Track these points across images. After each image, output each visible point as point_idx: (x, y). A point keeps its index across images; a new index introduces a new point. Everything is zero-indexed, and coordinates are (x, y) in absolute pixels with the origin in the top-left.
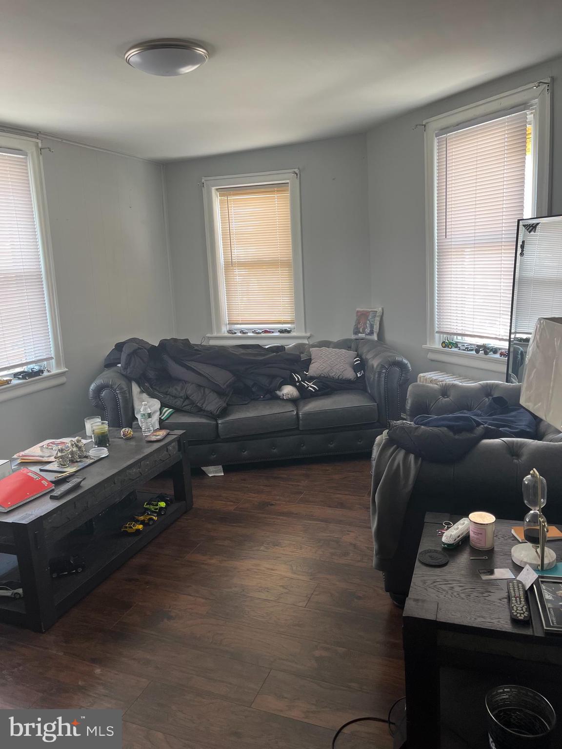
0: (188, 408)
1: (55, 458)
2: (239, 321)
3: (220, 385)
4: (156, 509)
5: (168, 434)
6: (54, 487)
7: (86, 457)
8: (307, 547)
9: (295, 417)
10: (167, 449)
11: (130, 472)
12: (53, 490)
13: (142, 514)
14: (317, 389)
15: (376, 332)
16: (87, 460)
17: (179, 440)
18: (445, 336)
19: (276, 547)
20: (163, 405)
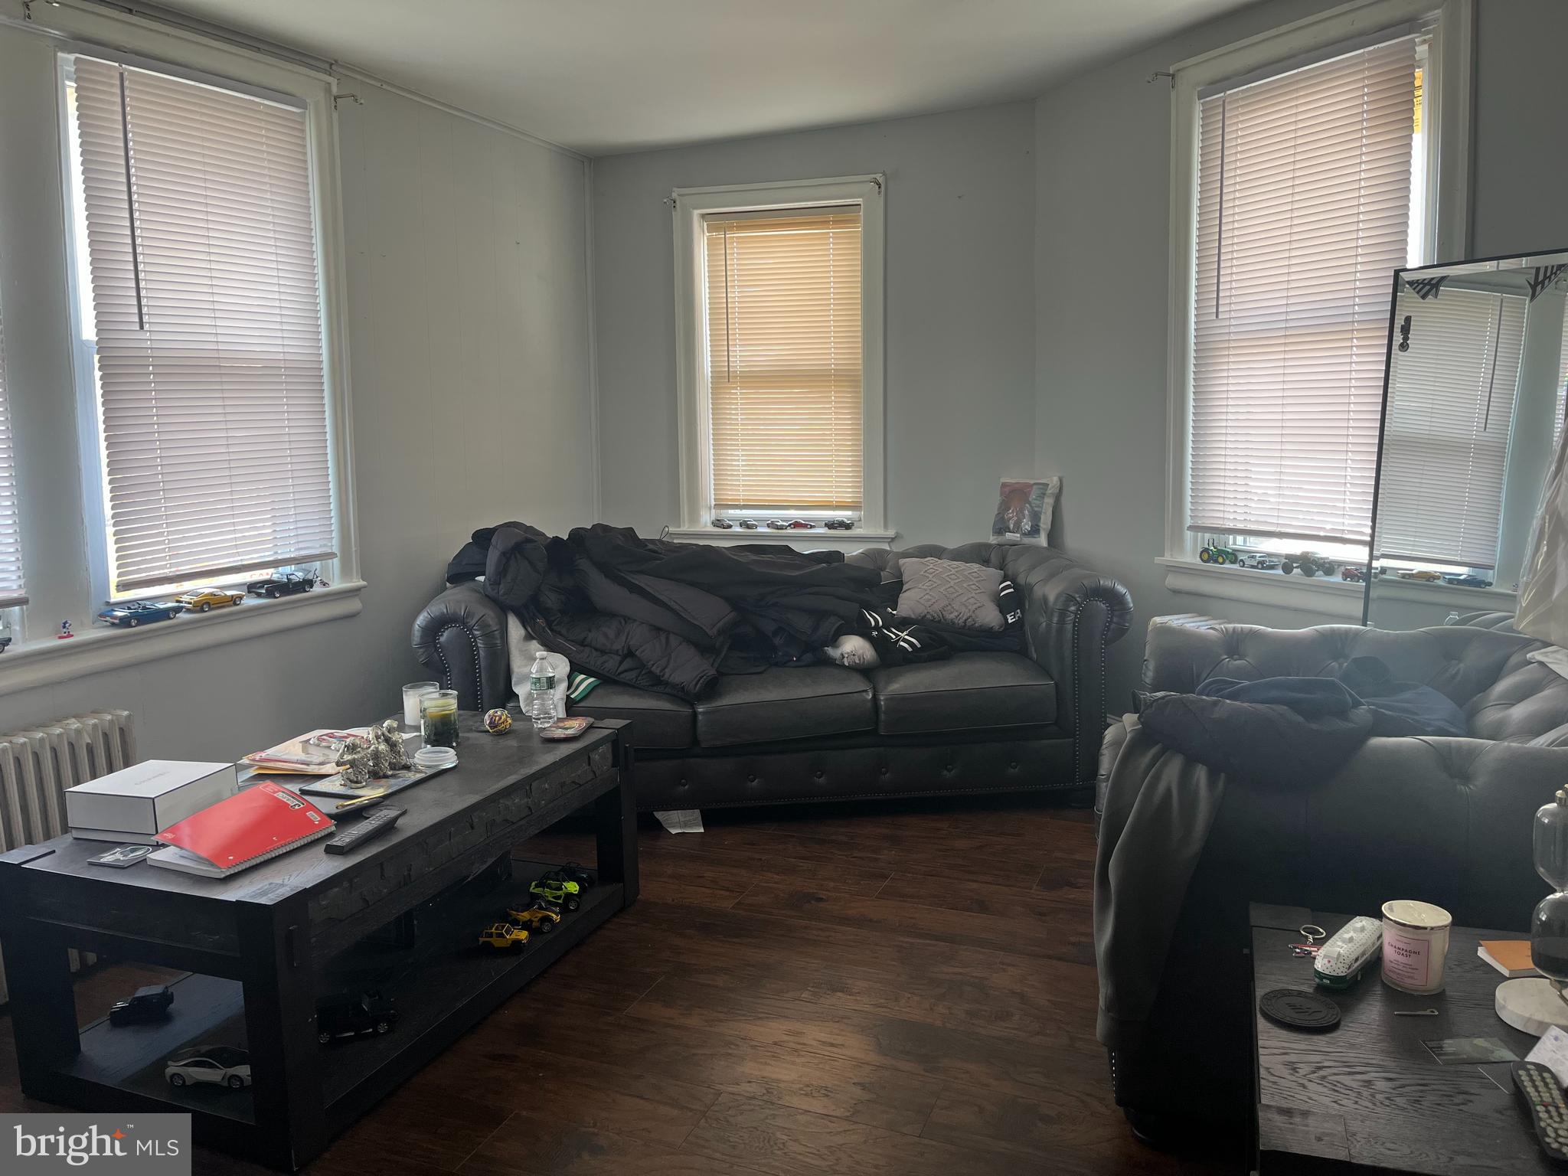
0: (632, 675)
1: (338, 764)
2: (739, 500)
3: (704, 628)
4: (559, 897)
5: (591, 727)
6: (333, 828)
7: (407, 768)
8: (909, 996)
9: (869, 705)
10: (589, 757)
11: (507, 803)
12: (331, 835)
13: (527, 907)
14: (919, 646)
15: (1044, 529)
16: (410, 774)
17: (616, 740)
18: (1207, 536)
19: (839, 994)
20: (576, 668)
